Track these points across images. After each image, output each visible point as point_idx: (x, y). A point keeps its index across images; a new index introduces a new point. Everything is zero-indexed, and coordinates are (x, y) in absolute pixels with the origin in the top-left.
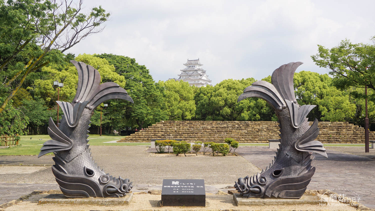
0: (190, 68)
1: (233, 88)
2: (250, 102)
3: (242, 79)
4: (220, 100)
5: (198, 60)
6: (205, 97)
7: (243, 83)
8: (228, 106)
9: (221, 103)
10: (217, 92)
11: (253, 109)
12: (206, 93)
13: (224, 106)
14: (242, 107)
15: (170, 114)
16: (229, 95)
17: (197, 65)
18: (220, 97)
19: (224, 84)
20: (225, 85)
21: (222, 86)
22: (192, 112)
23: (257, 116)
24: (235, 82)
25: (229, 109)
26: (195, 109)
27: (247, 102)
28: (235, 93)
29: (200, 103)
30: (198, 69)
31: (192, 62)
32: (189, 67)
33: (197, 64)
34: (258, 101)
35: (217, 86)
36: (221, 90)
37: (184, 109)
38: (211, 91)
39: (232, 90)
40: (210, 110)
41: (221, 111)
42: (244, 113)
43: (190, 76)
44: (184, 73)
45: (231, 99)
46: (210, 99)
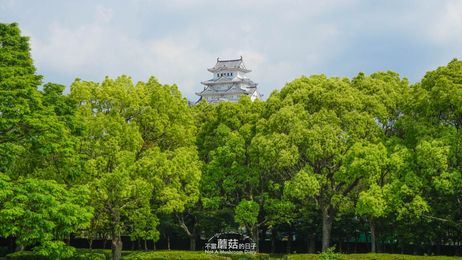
0: (223, 78)
1: (329, 101)
2: (391, 151)
3: (356, 76)
4: (284, 144)
5: (241, 60)
6: (234, 135)
7: (360, 89)
8: (311, 164)
9: (285, 154)
10: (271, 120)
11: (401, 177)
12: (238, 123)
13: (298, 168)
14: (362, 171)
15: (106, 197)
16: (315, 126)
17: (238, 72)
18: (283, 134)
19: (295, 92)
20: (299, 95)
21: (289, 98)
22: (189, 186)
23: (419, 204)
24: (336, 84)
25: (313, 177)
26: (198, 175)
27: (378, 151)
28: (334, 120)
29: (217, 155)
30: (239, 80)
31: (227, 65)
32: (220, 75)
33: (238, 69)
34: (419, 147)
35: (274, 98)
36: (287, 111)
37: (156, 177)
38: (252, 115)
39: (324, 109)
40: (249, 179)
41: (287, 184)
42: (370, 191)
43: (222, 95)
44: (209, 89)
45: (323, 143)
46: (248, 142)
